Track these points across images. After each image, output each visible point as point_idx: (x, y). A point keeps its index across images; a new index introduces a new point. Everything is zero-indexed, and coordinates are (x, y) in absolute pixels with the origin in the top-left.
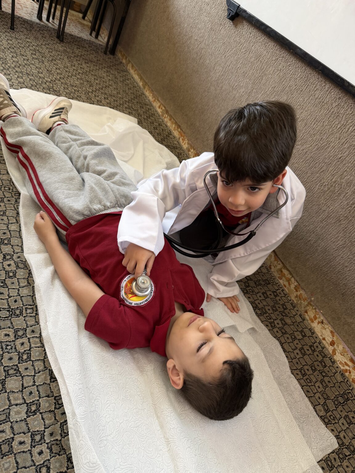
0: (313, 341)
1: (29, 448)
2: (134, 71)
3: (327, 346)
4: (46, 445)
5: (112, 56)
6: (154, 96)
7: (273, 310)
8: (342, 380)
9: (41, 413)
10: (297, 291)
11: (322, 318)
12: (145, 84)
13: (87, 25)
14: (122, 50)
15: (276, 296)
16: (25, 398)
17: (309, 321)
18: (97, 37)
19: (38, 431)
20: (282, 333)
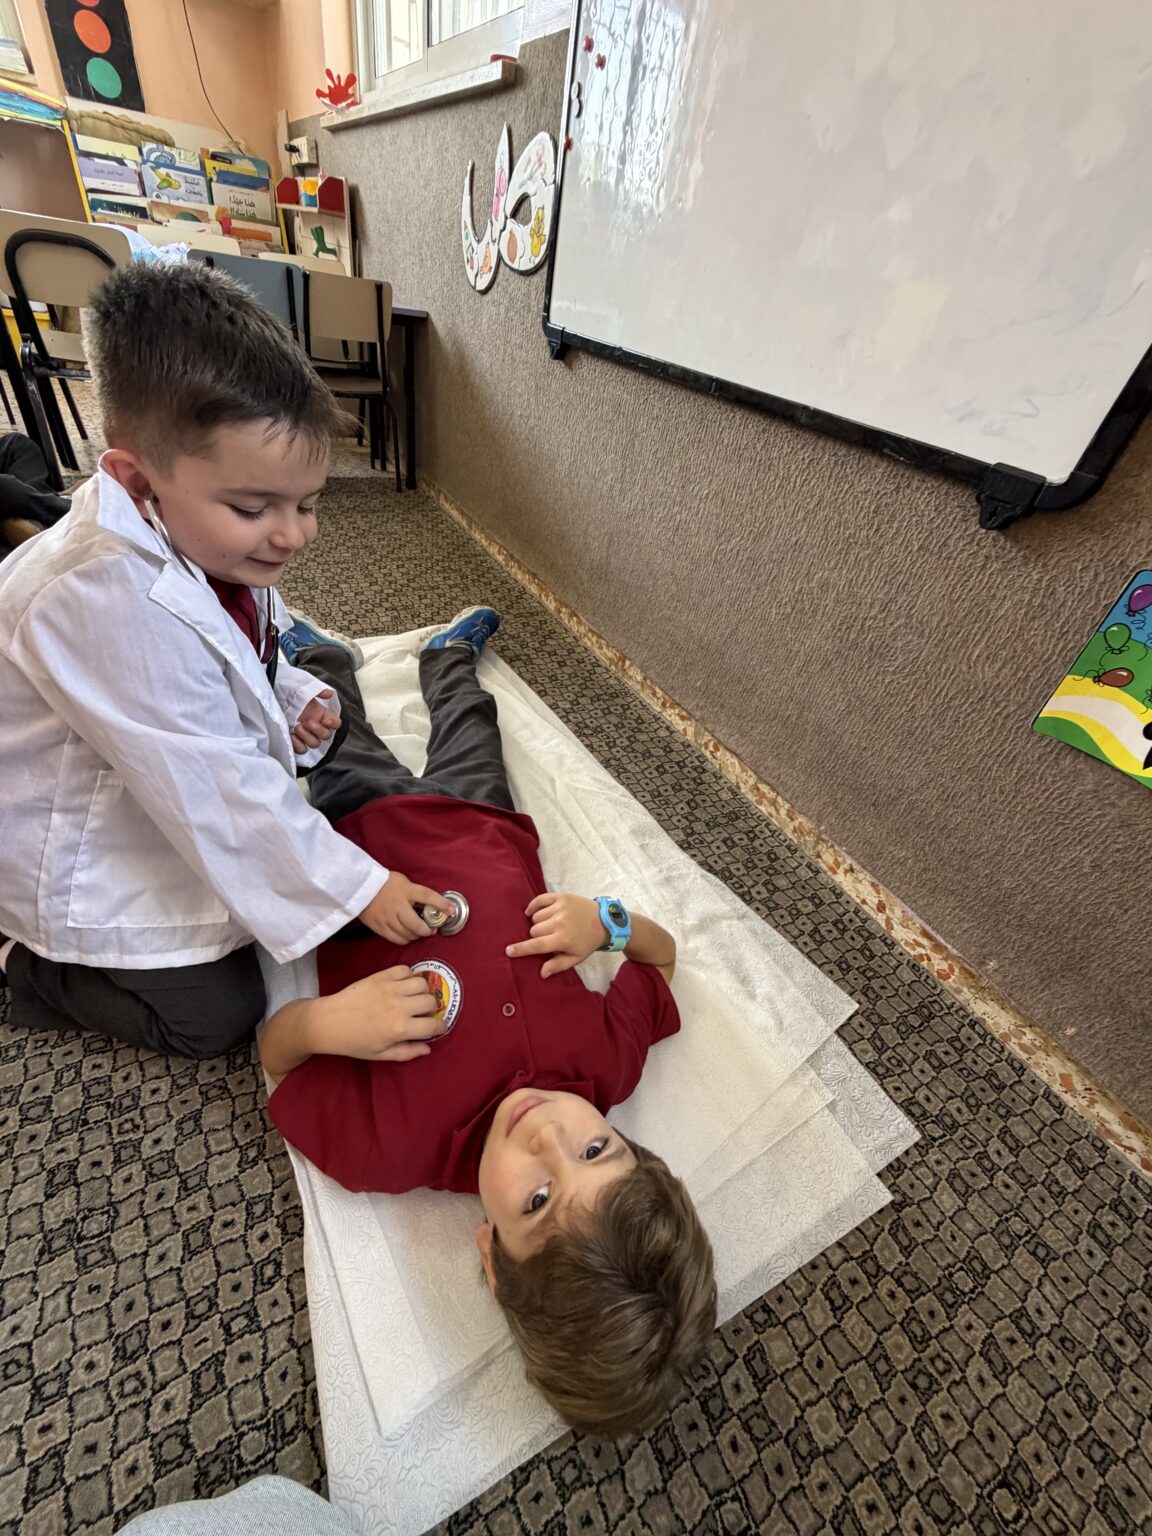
0: (841, 910)
1: (242, 1232)
2: (450, 504)
3: (872, 913)
4: (275, 1220)
5: (411, 492)
6: (487, 538)
7: (747, 868)
8: (915, 978)
9: (266, 1161)
10: (792, 820)
11: (849, 861)
13: (365, 454)
15: (752, 840)
16: (237, 1136)
17: (829, 873)
19: (260, 1196)
20: (769, 908)
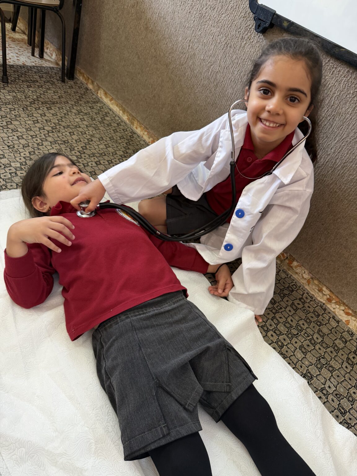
2: (111, 100)
12: (133, 119)
13: (23, 40)
14: (82, 71)
18: (41, 56)
